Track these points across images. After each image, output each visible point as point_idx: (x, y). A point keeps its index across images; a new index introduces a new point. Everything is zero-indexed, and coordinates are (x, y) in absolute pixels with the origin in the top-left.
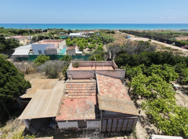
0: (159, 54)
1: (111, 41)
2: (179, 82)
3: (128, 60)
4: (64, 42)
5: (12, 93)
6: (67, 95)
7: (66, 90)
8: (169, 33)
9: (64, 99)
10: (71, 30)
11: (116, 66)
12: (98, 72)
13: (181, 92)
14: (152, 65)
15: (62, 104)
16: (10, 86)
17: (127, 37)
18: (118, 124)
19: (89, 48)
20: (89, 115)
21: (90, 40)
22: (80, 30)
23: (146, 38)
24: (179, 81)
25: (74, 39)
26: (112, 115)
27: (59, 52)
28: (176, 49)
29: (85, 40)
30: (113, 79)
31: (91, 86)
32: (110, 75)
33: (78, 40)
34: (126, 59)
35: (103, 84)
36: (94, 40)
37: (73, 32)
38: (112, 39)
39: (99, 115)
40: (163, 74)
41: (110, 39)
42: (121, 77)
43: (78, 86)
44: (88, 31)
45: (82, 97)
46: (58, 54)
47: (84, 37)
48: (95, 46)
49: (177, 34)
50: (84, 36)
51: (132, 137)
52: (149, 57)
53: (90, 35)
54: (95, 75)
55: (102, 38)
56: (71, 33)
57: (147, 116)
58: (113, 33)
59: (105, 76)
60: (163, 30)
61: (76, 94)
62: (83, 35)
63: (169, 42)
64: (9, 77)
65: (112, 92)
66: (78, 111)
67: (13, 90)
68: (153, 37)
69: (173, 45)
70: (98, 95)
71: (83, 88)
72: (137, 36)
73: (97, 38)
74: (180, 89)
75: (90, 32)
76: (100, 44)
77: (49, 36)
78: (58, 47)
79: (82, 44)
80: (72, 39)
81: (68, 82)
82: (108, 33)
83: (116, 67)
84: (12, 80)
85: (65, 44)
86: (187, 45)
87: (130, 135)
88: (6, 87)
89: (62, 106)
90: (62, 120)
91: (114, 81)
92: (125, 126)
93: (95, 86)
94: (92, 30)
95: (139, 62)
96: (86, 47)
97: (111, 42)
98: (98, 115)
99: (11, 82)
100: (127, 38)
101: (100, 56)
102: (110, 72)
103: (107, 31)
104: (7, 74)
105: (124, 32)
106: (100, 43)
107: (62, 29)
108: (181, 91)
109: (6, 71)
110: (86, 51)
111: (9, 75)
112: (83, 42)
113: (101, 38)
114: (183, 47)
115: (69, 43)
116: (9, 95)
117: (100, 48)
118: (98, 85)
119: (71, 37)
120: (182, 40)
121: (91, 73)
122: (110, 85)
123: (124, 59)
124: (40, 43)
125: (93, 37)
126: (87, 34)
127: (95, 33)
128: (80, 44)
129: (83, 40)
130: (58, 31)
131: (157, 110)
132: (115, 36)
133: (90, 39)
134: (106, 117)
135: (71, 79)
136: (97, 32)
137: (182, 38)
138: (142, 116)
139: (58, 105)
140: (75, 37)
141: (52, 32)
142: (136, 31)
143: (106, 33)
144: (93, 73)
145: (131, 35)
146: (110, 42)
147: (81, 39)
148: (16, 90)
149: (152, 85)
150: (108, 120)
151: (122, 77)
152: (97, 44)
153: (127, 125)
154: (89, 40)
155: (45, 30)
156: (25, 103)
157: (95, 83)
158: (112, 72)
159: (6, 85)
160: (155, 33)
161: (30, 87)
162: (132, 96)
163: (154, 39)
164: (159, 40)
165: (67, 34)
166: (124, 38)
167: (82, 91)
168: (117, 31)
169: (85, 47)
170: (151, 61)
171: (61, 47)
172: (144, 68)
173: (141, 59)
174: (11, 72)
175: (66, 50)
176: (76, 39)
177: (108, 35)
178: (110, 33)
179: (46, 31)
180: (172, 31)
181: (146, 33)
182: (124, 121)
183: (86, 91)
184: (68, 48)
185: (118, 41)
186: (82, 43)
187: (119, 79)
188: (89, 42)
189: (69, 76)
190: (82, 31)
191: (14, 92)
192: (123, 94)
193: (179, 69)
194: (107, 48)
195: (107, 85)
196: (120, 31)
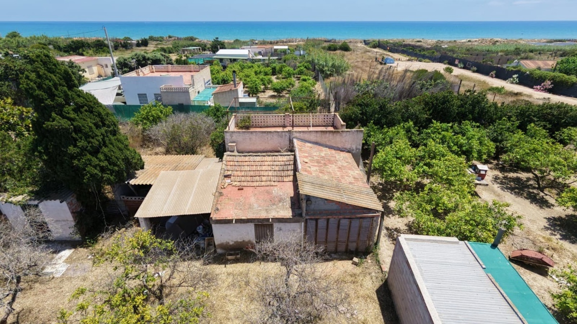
0: (449, 97)
1: (337, 70)
2: (500, 166)
3: (374, 112)
4: (206, 73)
5: (113, 172)
6: (228, 181)
7: (225, 170)
8: (512, 49)
9: (223, 187)
10: (219, 40)
11: (342, 123)
12: (297, 135)
13: (499, 185)
14: (432, 123)
15: (221, 194)
16: (110, 156)
17: (383, 62)
18: (340, 231)
19: (275, 90)
20: (278, 212)
21: (277, 68)
22: (248, 40)
23: (440, 62)
24: (501, 164)
25: (229, 66)
26: (327, 210)
27: (194, 98)
28: (516, 91)
29: (263, 69)
30: (333, 152)
31: (282, 163)
32: (328, 143)
33: (242, 69)
34: (369, 110)
35: (310, 158)
36: (287, 68)
37: (226, 46)
38: (340, 67)
39: (300, 212)
40: (456, 144)
41: (333, 66)
42: (354, 147)
43: (253, 163)
44: (271, 43)
45: (263, 184)
46: (192, 104)
47: (260, 60)
48: (290, 84)
49: (536, 51)
50: (260, 57)
51: (369, 261)
52: (427, 104)
53: (277, 55)
54: (291, 142)
55: (312, 62)
56: (221, 48)
57: (407, 228)
58: (345, 48)
59: (315, 146)
60: (496, 39)
61: (249, 179)
62: (255, 55)
63: (502, 75)
64: (107, 136)
65: (329, 173)
66: (256, 205)
67: (115, 165)
68: (462, 61)
69: (512, 83)
70: (297, 173)
71: (264, 168)
72: (413, 58)
73: (298, 65)
74: (498, 181)
75: (276, 47)
76: (305, 80)
77: (162, 55)
78: (193, 85)
79: (254, 79)
80: (225, 67)
81: (228, 155)
82: (330, 49)
83: (342, 125)
84: (112, 144)
85: (210, 78)
86: (549, 80)
87: (366, 258)
88: (101, 156)
89: (220, 199)
90: (225, 219)
91: (336, 155)
92: (354, 236)
93: (292, 162)
94: (283, 42)
95: (402, 118)
96: (266, 88)
97: (338, 73)
98: (298, 212)
99: (111, 146)
100: (385, 64)
101: (305, 107)
102: (328, 135)
103: (326, 45)
104: (103, 130)
105: (379, 45)
106: (306, 77)
107: (192, 39)
108: (498, 183)
109: (100, 123)
110: (266, 97)
111: (106, 132)
112: (256, 73)
113: (309, 62)
114: (538, 87)
115: (217, 76)
116: (108, 174)
117: (304, 89)
118: (298, 158)
119: (221, 60)
120: (539, 69)
121: (281, 137)
122: (324, 162)
123: (364, 111)
124: (141, 75)
125: (285, 61)
126: (266, 53)
127: (291, 48)
128: (248, 79)
129: (256, 68)
130: (181, 43)
131: (426, 209)
132: (349, 58)
133: (277, 66)
134: (314, 214)
135: (236, 151)
136: (297, 48)
137: (540, 64)
138: (396, 228)
139: (211, 195)
140: (235, 60)
141: (165, 47)
142: (413, 43)
143: (324, 48)
144: (287, 138)
145: (396, 56)
146: (335, 75)
147: (250, 65)
148: (121, 165)
149: (425, 164)
150: (319, 221)
151: (357, 149)
152: (298, 79)
153: (359, 235)
154: (274, 69)
155: (142, 41)
156: (130, 201)
157: (292, 157)
158: (331, 136)
159: (102, 153)
160: (469, 50)
161: (142, 168)
162: (379, 193)
163: (462, 66)
164: (475, 69)
165: (209, 52)
166: (375, 63)
167: (262, 173)
168: (356, 42)
169: (262, 87)
170: (431, 114)
171: (200, 86)
172: (413, 131)
173: (407, 111)
174: (109, 127)
175: (214, 92)
176: (236, 67)
177: (329, 55)
178: (335, 49)
179: (144, 43)
180: (522, 42)
181: (444, 49)
182: (351, 222)
183: (270, 173)
184: (218, 88)
185: (359, 70)
186: (254, 77)
187: (349, 152)
188: (274, 73)
189: (230, 144)
190: (253, 43)
191: (116, 168)
192: (354, 178)
193: (501, 134)
194: (326, 91)
195: (318, 162)
196: (366, 43)
